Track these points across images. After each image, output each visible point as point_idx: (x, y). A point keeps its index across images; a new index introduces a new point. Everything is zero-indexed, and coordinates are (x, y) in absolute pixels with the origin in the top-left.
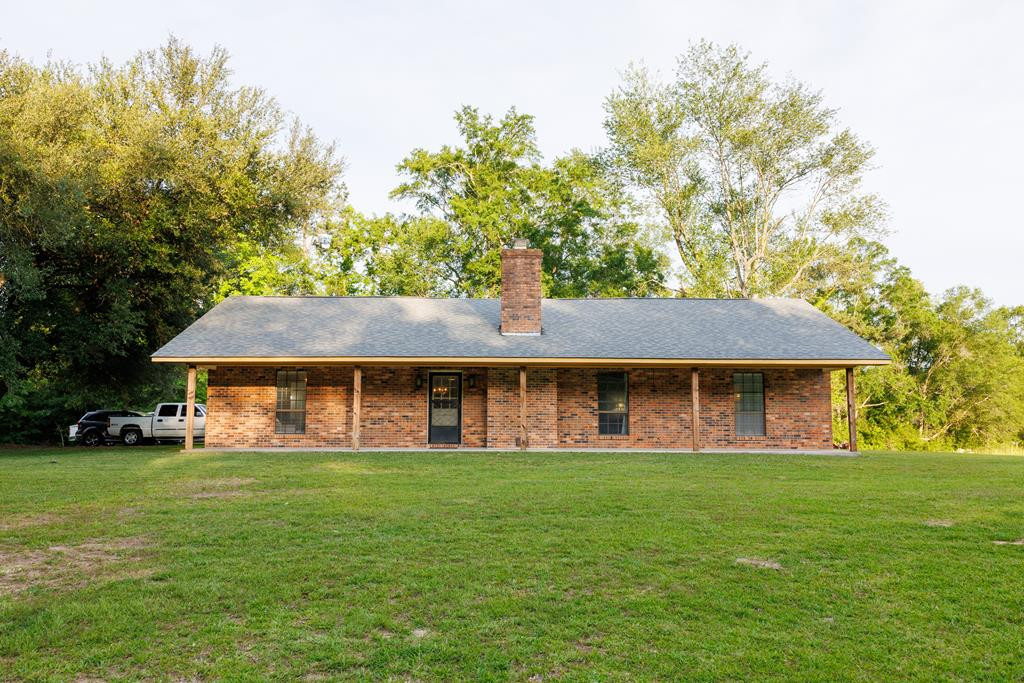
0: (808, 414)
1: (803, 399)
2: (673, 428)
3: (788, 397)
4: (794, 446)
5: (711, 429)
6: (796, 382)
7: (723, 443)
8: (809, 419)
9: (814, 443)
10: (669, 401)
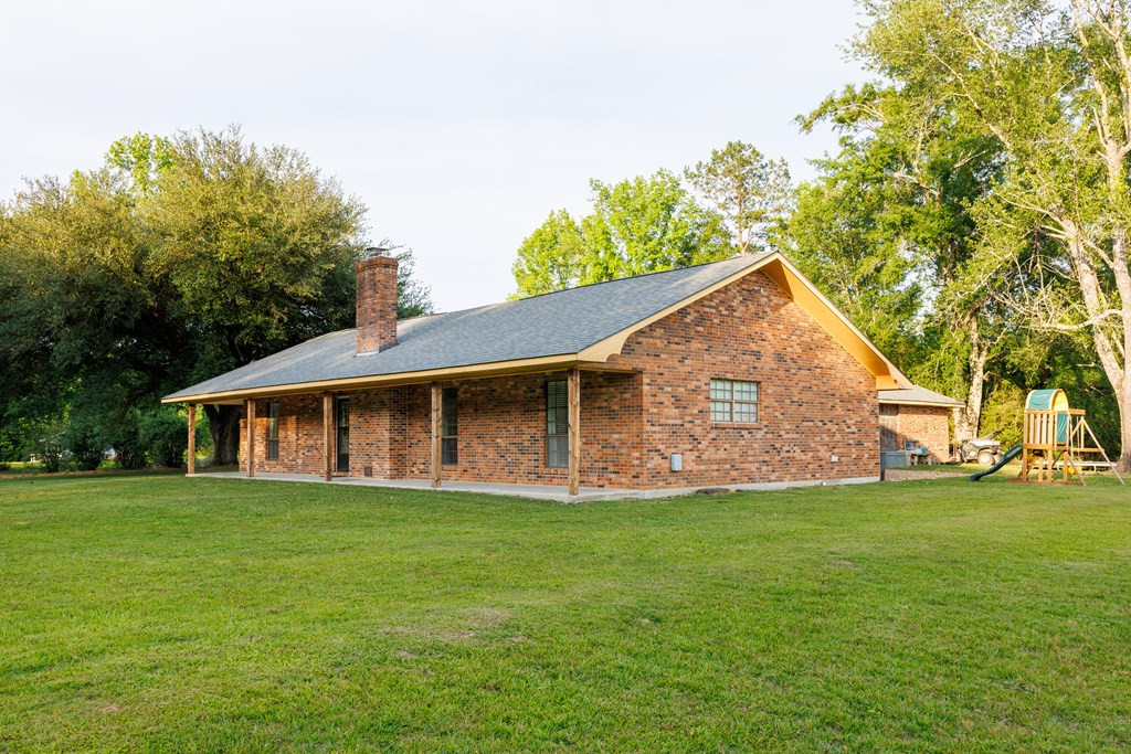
0: (616, 436)
1: (611, 415)
2: (491, 456)
3: (596, 412)
4: (601, 483)
5: (523, 459)
6: (604, 390)
7: (533, 476)
8: (617, 444)
9: (623, 480)
10: (488, 422)
